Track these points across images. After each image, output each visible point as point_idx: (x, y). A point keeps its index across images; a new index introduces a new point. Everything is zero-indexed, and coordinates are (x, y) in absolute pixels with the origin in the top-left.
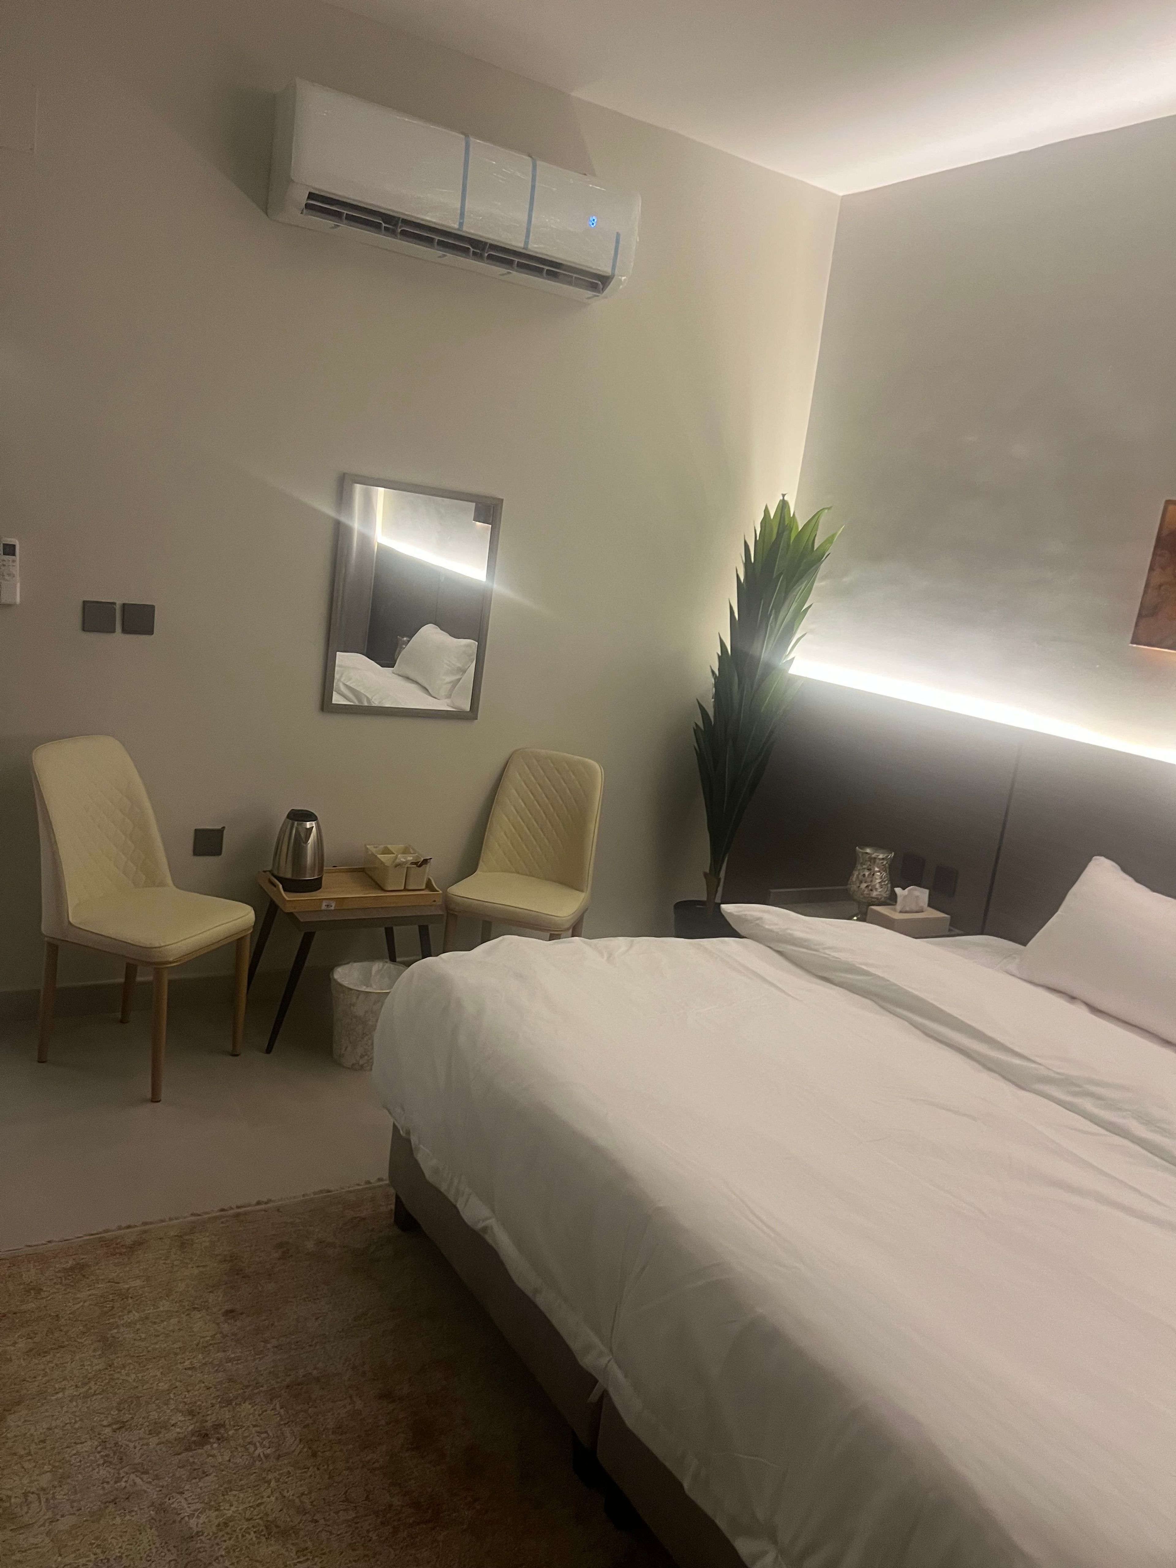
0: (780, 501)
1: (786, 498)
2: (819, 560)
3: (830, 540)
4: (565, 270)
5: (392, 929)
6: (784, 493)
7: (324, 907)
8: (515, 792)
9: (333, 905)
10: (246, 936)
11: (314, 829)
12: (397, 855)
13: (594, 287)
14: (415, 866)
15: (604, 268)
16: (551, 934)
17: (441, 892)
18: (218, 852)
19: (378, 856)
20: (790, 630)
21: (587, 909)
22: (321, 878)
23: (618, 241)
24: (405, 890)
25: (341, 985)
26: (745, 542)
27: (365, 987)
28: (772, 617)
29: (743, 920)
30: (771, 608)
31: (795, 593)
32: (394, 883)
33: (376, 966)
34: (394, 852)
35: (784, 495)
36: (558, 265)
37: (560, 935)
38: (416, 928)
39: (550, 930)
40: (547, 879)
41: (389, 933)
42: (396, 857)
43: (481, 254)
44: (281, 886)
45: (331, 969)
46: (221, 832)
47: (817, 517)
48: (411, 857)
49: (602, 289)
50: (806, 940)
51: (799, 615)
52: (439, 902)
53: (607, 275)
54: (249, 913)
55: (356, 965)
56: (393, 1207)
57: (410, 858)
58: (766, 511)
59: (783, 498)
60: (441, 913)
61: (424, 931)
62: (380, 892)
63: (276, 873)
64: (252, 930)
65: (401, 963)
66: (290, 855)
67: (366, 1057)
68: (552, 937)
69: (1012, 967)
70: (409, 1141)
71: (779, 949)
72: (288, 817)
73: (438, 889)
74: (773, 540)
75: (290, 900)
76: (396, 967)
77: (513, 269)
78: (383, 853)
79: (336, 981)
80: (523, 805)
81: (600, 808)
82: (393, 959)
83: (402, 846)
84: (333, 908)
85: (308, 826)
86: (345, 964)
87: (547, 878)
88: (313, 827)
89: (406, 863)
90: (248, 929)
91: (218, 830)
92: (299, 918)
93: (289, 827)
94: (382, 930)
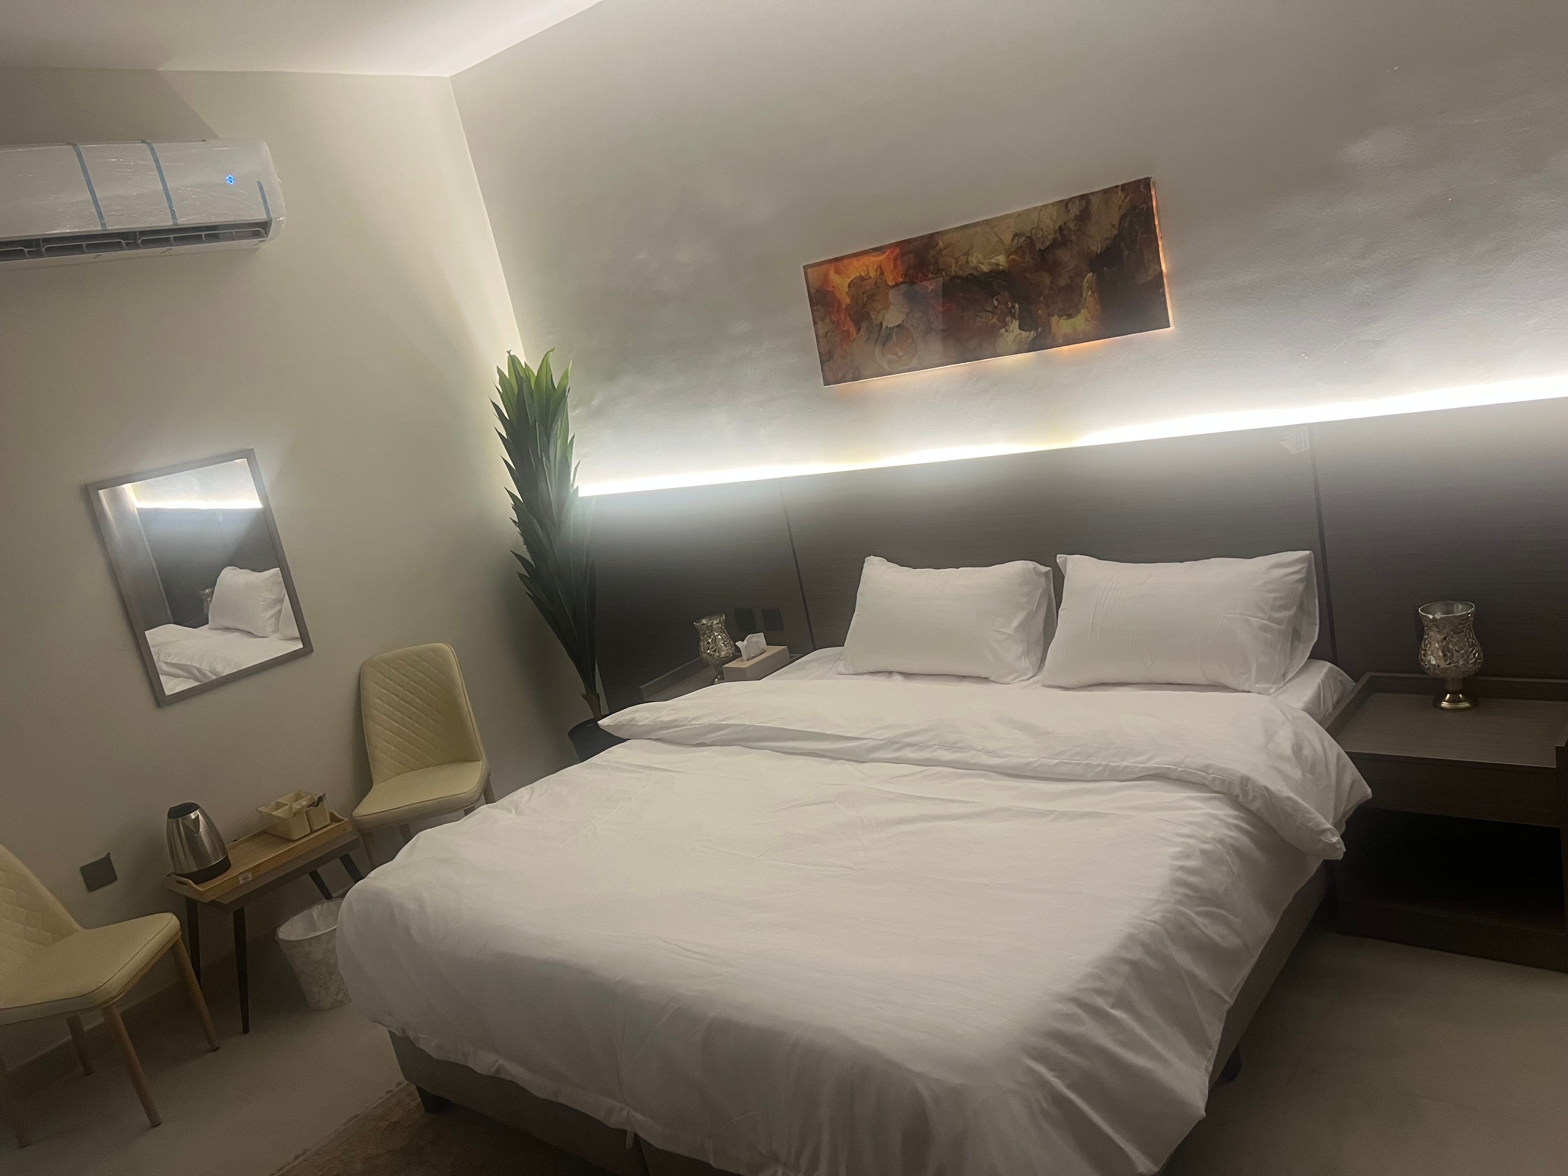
0: (508, 357)
1: (512, 354)
2: (563, 396)
3: (565, 376)
4: (222, 230)
5: (316, 872)
6: (508, 350)
7: (241, 882)
8: (379, 700)
9: (250, 875)
10: (177, 941)
11: (200, 817)
12: (291, 805)
13: (256, 235)
14: (312, 807)
15: (260, 216)
16: (464, 810)
17: (347, 819)
18: (115, 879)
19: (273, 813)
20: (565, 463)
21: (489, 774)
22: (227, 857)
23: (261, 189)
24: (312, 832)
25: (290, 942)
26: (494, 404)
27: (313, 933)
28: (544, 459)
29: (620, 726)
30: (539, 453)
31: (554, 432)
32: (299, 830)
33: (315, 911)
34: (287, 803)
35: (509, 352)
36: (214, 227)
37: (473, 807)
38: (338, 861)
39: (463, 807)
40: (442, 764)
41: (315, 876)
42: (291, 807)
43: (134, 243)
44: (191, 882)
45: (274, 932)
46: (107, 860)
47: (545, 361)
48: (304, 801)
49: (266, 233)
50: (675, 721)
51: (567, 448)
52: (350, 828)
53: (264, 221)
54: (171, 918)
55: (296, 918)
56: (419, 1099)
57: (304, 803)
58: (500, 372)
59: (509, 354)
60: (355, 837)
61: (347, 861)
62: (290, 844)
63: (179, 872)
64: (181, 933)
65: (337, 897)
66: (187, 851)
67: (342, 991)
68: (467, 812)
69: (841, 669)
70: (408, 1038)
71: (657, 738)
72: (170, 816)
73: (342, 818)
74: (516, 392)
75: (206, 890)
76: (334, 902)
77: (171, 245)
78: (277, 809)
79: (283, 940)
80: (391, 709)
81: (463, 682)
82: (328, 897)
83: (292, 795)
84: (250, 879)
85: (193, 817)
86: (286, 922)
87: (442, 762)
88: (198, 816)
89: (303, 807)
90: (177, 934)
91: (103, 859)
92: (222, 902)
93: (175, 826)
94: (307, 877)
